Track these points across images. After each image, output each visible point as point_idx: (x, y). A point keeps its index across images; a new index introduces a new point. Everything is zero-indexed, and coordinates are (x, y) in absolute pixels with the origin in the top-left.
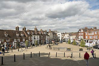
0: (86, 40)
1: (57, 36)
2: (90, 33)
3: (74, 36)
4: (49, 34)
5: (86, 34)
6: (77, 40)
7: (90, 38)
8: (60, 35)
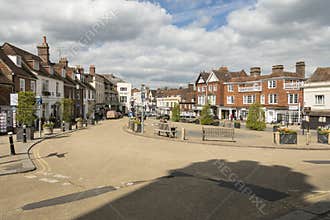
0: (231, 110)
1: (116, 94)
2: (244, 85)
3: (172, 97)
4: (93, 85)
5: (229, 89)
6: (187, 110)
7: (245, 102)
8: (126, 91)
